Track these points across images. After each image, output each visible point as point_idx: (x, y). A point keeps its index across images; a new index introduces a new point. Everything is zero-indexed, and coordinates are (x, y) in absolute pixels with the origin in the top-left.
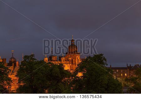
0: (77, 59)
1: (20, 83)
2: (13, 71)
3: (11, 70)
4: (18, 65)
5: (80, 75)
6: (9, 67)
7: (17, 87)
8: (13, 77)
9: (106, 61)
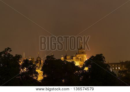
0: (84, 58)
1: (44, 75)
2: (39, 67)
3: (38, 66)
4: (43, 63)
5: (86, 69)
6: (36, 64)
7: (42, 78)
8: (39, 71)
9: (105, 59)
